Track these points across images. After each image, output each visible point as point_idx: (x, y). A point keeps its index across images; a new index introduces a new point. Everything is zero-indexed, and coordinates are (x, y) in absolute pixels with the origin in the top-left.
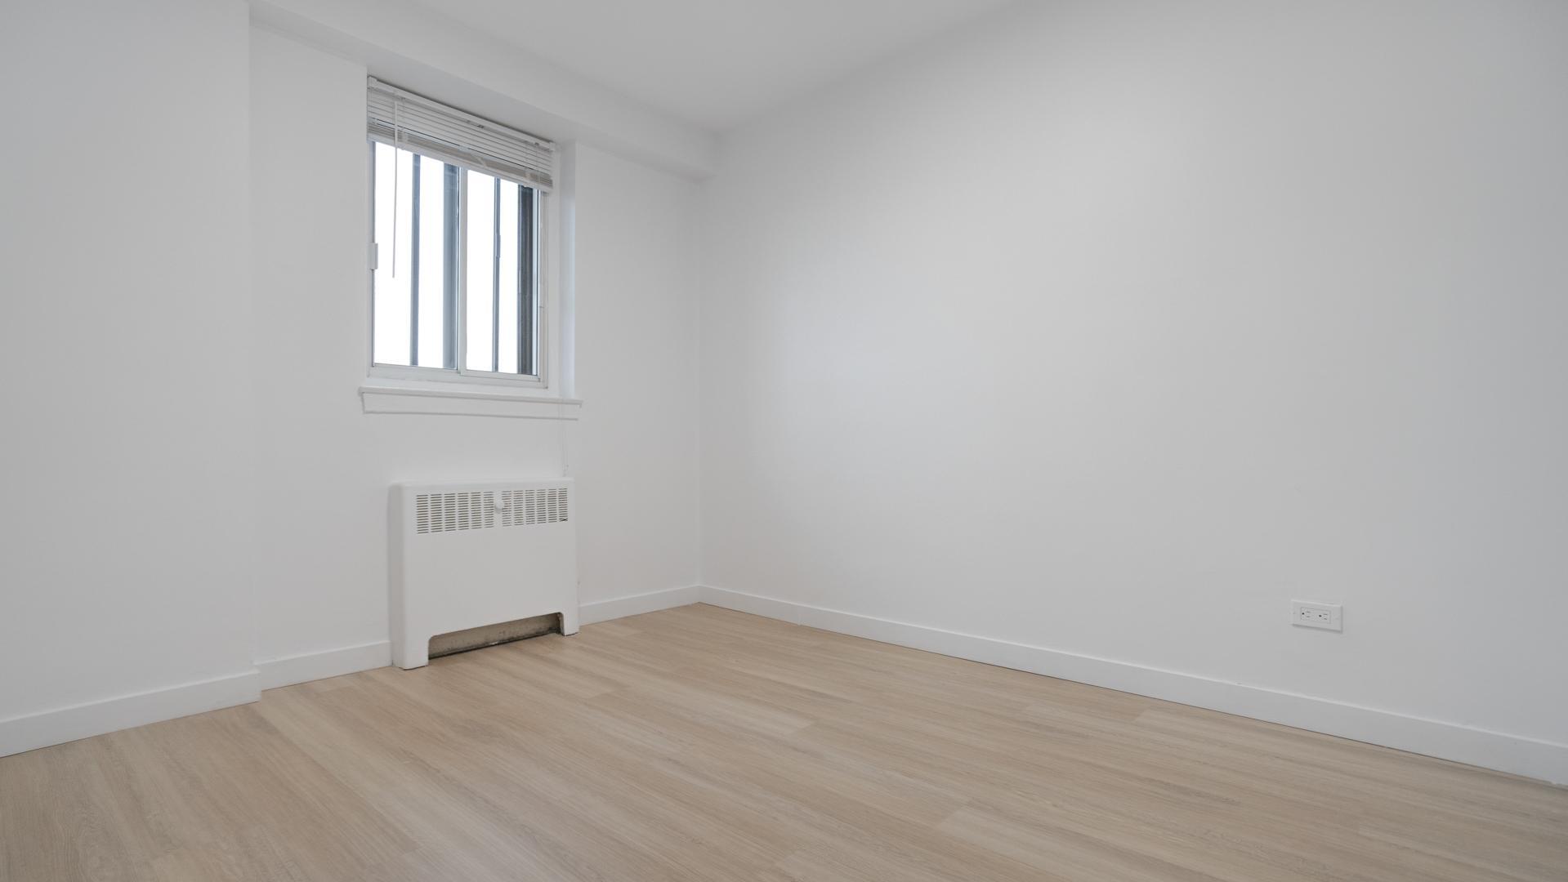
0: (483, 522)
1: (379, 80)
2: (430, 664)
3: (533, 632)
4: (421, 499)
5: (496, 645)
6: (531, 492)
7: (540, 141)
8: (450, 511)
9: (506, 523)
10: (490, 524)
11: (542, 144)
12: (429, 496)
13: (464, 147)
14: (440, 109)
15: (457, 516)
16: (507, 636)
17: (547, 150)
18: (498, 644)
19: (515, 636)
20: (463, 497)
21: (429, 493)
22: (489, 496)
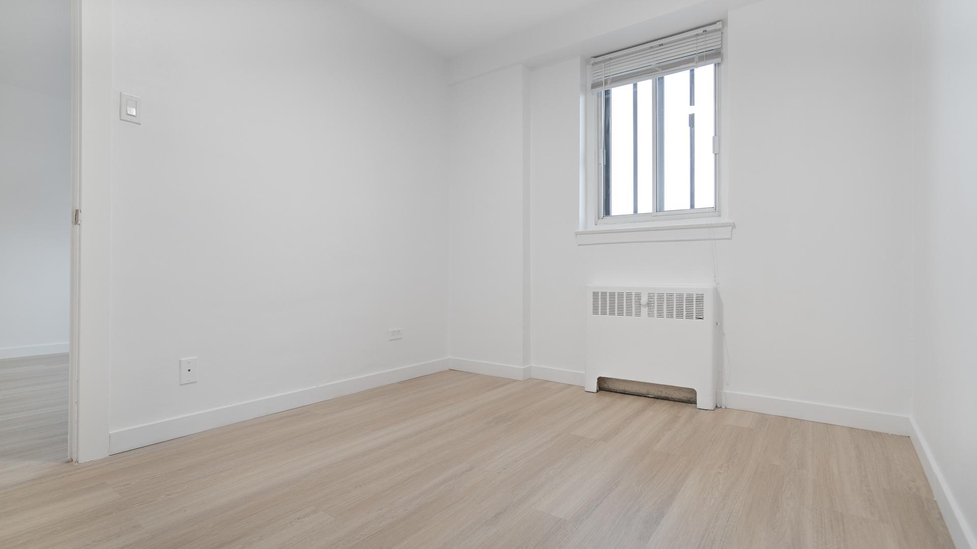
0: (634, 312)
1: (595, 57)
2: (597, 391)
3: (685, 399)
4: (595, 294)
5: (652, 397)
6: (671, 295)
7: (705, 28)
8: (612, 303)
9: (650, 315)
10: (638, 314)
11: (708, 28)
12: (600, 293)
13: (653, 64)
14: (637, 49)
15: (616, 306)
16: (663, 395)
17: (716, 31)
18: (654, 398)
19: (670, 397)
20: (621, 295)
21: (600, 291)
22: (638, 296)
